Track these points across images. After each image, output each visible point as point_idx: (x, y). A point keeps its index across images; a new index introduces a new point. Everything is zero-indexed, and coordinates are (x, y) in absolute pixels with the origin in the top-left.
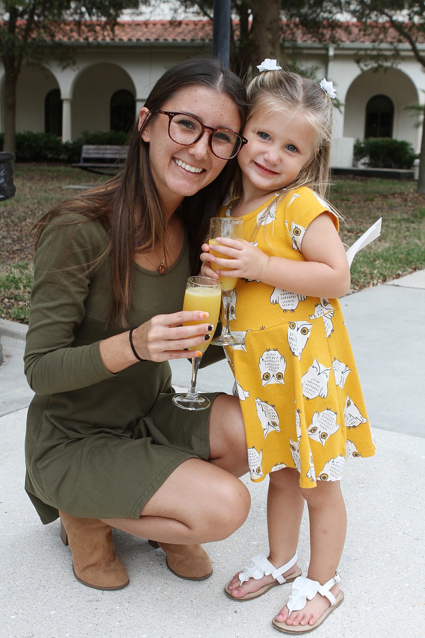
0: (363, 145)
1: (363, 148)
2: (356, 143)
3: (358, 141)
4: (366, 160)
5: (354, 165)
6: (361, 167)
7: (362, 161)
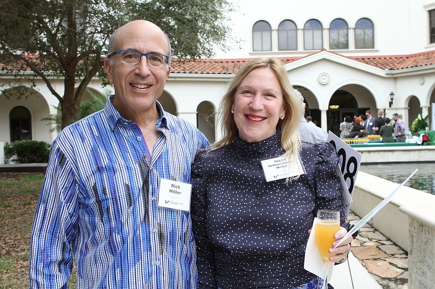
0: (11, 147)
1: (11, 148)
2: (5, 145)
3: (7, 143)
4: (15, 157)
5: (6, 163)
6: (12, 164)
7: (12, 158)
